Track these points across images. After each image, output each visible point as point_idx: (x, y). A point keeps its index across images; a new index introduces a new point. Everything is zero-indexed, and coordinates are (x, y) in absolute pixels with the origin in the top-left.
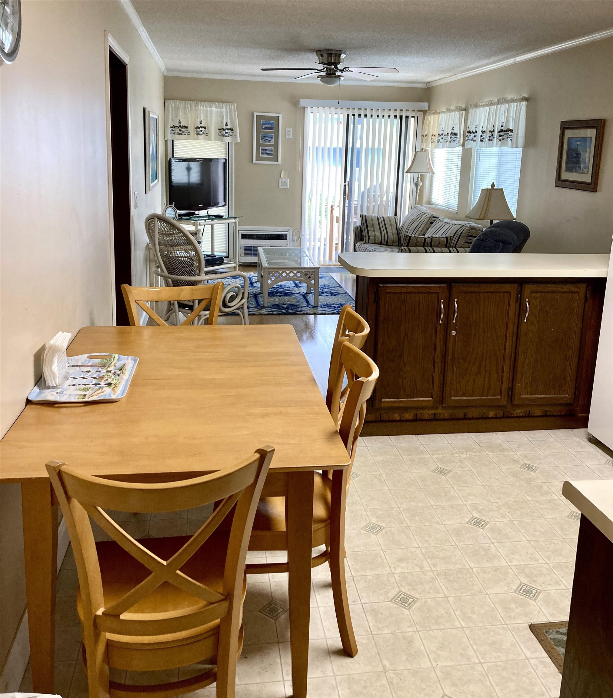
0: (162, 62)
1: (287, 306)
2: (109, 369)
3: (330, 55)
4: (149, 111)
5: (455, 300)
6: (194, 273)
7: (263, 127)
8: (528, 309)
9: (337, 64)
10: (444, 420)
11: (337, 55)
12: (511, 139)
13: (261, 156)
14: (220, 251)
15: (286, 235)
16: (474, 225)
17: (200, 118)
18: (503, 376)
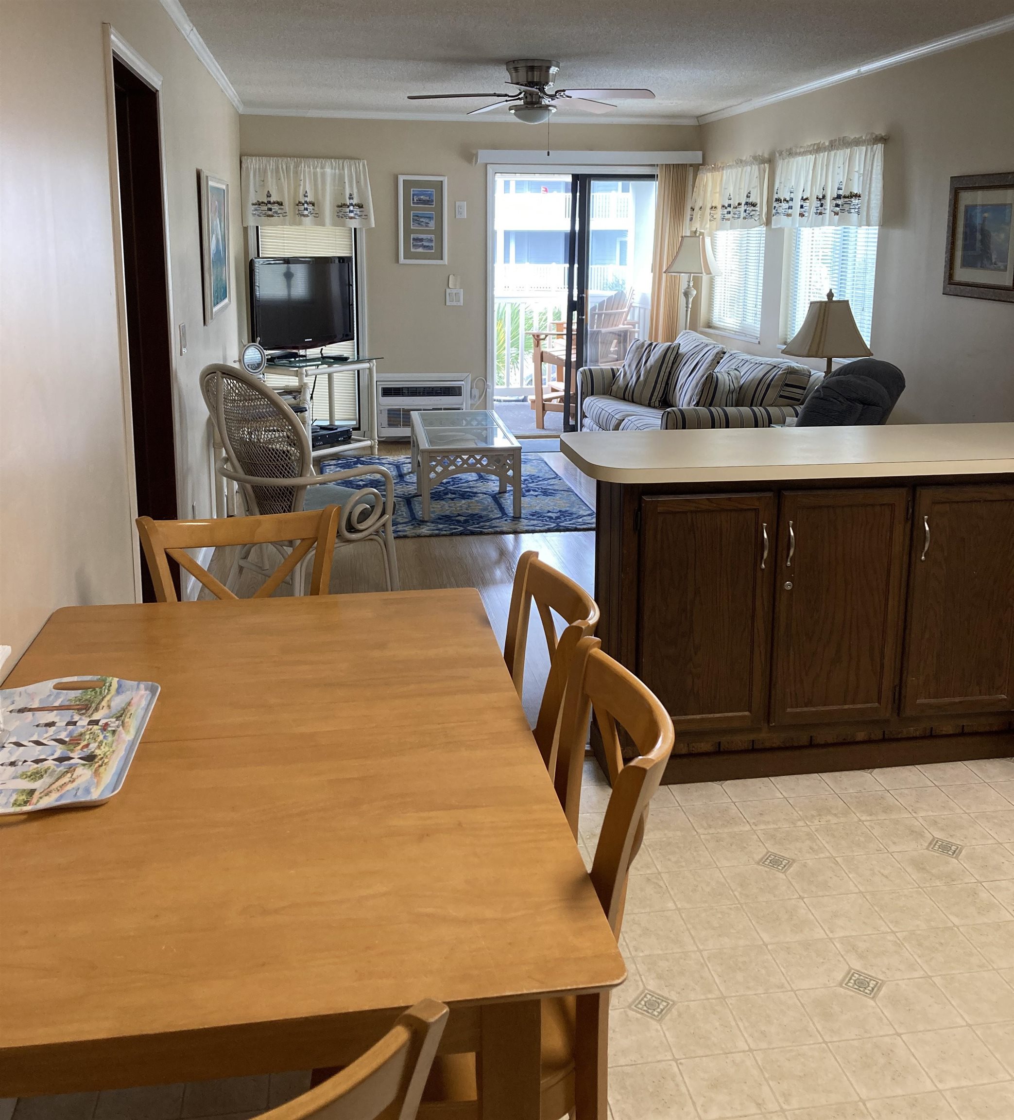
0: (233, 90)
1: (465, 518)
2: (96, 717)
3: (532, 68)
4: (207, 177)
5: (788, 523)
6: (293, 472)
7: (415, 201)
8: (928, 535)
9: (543, 85)
10: (772, 749)
11: (544, 69)
12: (857, 210)
13: (412, 250)
14: (344, 418)
15: (460, 388)
16: (794, 365)
17: (305, 187)
18: (882, 666)
